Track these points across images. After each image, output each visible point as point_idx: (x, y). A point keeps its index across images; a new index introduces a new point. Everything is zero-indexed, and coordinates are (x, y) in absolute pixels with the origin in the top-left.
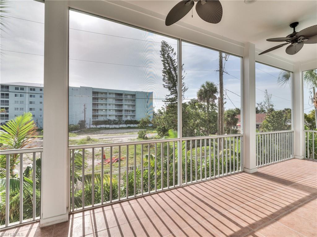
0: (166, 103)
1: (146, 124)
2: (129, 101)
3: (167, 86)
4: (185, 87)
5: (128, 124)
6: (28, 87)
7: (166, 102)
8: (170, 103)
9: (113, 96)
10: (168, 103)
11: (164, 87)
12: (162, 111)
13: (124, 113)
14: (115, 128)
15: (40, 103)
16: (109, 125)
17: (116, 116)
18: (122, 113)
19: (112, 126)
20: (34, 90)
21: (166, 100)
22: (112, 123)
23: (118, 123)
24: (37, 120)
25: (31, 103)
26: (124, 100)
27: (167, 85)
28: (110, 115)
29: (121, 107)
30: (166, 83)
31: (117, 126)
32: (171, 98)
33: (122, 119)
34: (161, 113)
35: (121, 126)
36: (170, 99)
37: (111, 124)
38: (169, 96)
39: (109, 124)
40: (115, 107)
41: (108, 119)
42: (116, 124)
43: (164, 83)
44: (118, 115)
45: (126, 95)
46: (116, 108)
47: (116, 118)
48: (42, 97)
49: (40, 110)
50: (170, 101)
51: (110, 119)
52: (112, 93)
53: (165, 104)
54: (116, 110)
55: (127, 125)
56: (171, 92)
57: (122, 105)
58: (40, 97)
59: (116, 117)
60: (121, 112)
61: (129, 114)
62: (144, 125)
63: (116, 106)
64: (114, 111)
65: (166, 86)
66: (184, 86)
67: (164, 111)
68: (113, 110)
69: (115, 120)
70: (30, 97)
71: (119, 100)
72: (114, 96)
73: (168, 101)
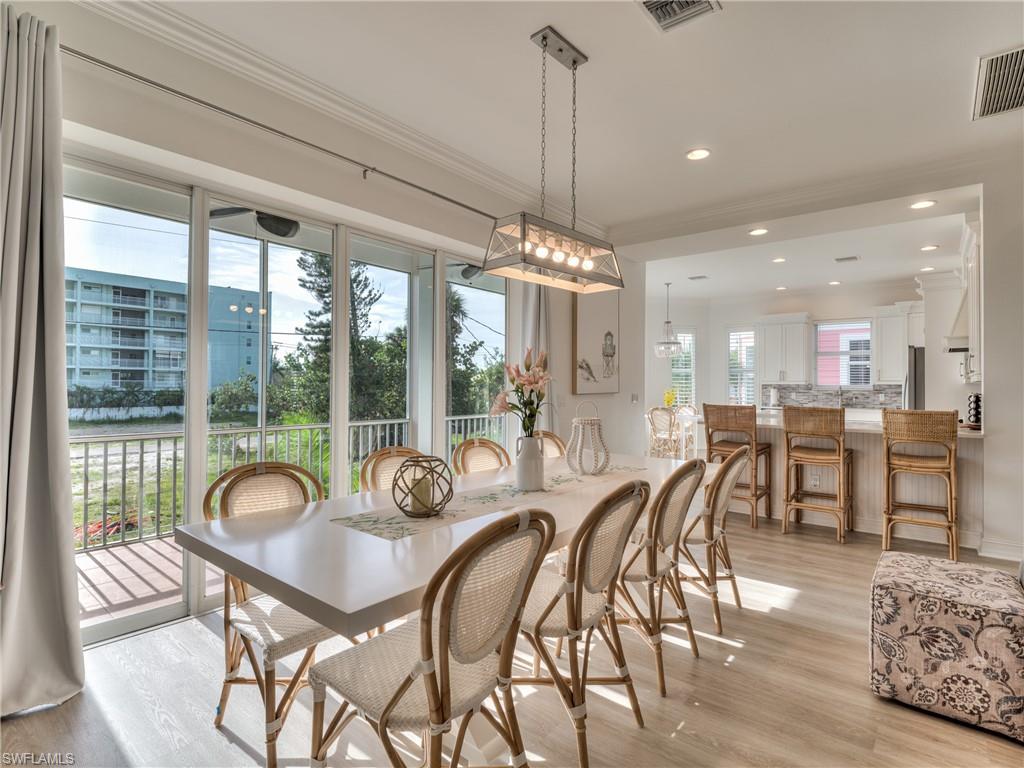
0: (309, 337)
1: (239, 406)
2: (173, 320)
3: (312, 286)
4: (370, 292)
5: (169, 404)
7: (309, 333)
8: (322, 337)
9: (104, 295)
10: (315, 337)
11: (304, 286)
12: (302, 361)
13: (148, 364)
14: (110, 422)
16: (82, 410)
17: (115, 374)
18: (143, 345)
19: (95, 413)
21: (309, 329)
22: (98, 401)
23: (125, 402)
26: (152, 313)
27: (312, 279)
28: (86, 372)
29: (138, 340)
30: (310, 275)
31: (120, 414)
32: (325, 321)
33: (142, 385)
34: (297, 367)
35: (136, 412)
36: (322, 325)
37: (92, 403)
38: (318, 314)
39: (80, 407)
40: (111, 337)
41: (78, 388)
42: (118, 404)
43: (303, 274)
44: (122, 371)
45: (161, 296)
46: (114, 342)
47: (116, 384)
50: (320, 332)
51: (85, 388)
52: (100, 286)
53: (306, 339)
54: (115, 353)
55: (164, 408)
56: (325, 302)
57: (142, 314)
59: (115, 377)
60: (138, 361)
61: (173, 369)
62: (231, 408)
63: (115, 334)
64: (104, 354)
65: (308, 285)
66: (370, 288)
67: (306, 359)
68: (101, 349)
69: (107, 391)
71: (126, 313)
72: (108, 298)
73: (314, 333)
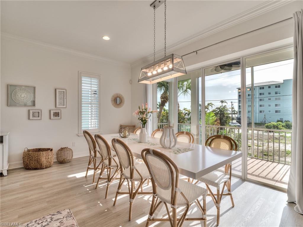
6: (258, 86)
15: (269, 100)
20: (263, 88)
24: (265, 116)
25: (261, 106)
48: (270, 94)
49: (269, 106)
58: (269, 94)
70: (260, 95)
